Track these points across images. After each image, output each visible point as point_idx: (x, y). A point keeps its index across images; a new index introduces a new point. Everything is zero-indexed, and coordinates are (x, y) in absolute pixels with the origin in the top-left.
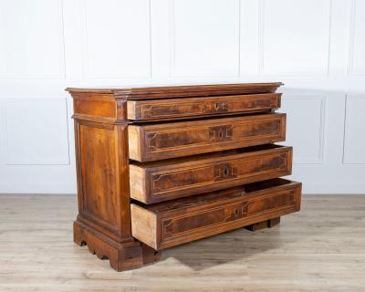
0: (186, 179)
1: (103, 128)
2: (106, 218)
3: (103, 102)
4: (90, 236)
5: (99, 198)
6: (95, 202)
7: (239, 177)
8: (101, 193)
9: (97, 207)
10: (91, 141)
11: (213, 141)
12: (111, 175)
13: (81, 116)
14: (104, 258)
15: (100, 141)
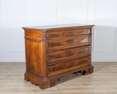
0: (58, 56)
1: (37, 41)
2: (37, 72)
3: (37, 33)
4: (31, 78)
5: (34, 65)
6: (33, 66)
7: (74, 56)
8: (35, 63)
9: (33, 68)
10: (32, 46)
11: (68, 45)
12: (39, 57)
13: (28, 37)
14: (37, 85)
15: (35, 46)
